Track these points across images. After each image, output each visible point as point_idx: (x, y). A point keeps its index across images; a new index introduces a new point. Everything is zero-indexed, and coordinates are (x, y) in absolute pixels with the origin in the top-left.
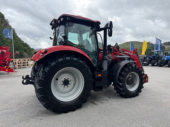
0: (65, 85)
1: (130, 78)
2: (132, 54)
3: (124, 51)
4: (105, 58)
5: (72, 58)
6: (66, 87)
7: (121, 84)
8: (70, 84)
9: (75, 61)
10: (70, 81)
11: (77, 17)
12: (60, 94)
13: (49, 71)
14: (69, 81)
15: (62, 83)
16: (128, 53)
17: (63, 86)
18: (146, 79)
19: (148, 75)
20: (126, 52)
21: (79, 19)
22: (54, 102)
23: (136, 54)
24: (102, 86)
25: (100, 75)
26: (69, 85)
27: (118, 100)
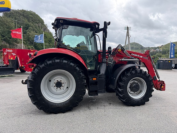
0: (57, 87)
1: (135, 85)
2: (142, 57)
3: (131, 54)
4: (103, 61)
5: (61, 61)
6: (59, 89)
7: (120, 90)
8: (63, 86)
9: (65, 63)
10: (63, 83)
11: (70, 20)
12: (53, 95)
13: (38, 72)
14: (61, 83)
15: (55, 85)
16: (136, 55)
17: (56, 88)
18: (162, 87)
19: (165, 82)
20: (134, 55)
21: (73, 21)
22: (44, 102)
23: (147, 57)
24: (97, 91)
25: (95, 79)
26: (62, 88)
27: (118, 107)
